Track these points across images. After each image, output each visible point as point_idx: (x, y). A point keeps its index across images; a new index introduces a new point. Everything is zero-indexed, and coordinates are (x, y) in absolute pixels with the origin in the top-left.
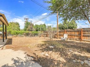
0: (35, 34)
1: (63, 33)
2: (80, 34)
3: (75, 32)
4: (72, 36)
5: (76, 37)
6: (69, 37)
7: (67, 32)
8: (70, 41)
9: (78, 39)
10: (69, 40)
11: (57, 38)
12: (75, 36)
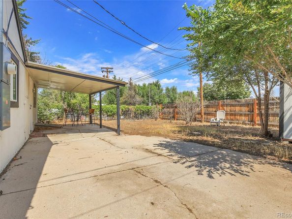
0: (143, 112)
1: (214, 110)
2: (253, 111)
3: (241, 106)
4: (235, 115)
5: (243, 118)
6: (229, 117)
7: (223, 105)
8: (231, 125)
9: (247, 122)
10: (228, 124)
11: (201, 121)
12: (241, 115)
